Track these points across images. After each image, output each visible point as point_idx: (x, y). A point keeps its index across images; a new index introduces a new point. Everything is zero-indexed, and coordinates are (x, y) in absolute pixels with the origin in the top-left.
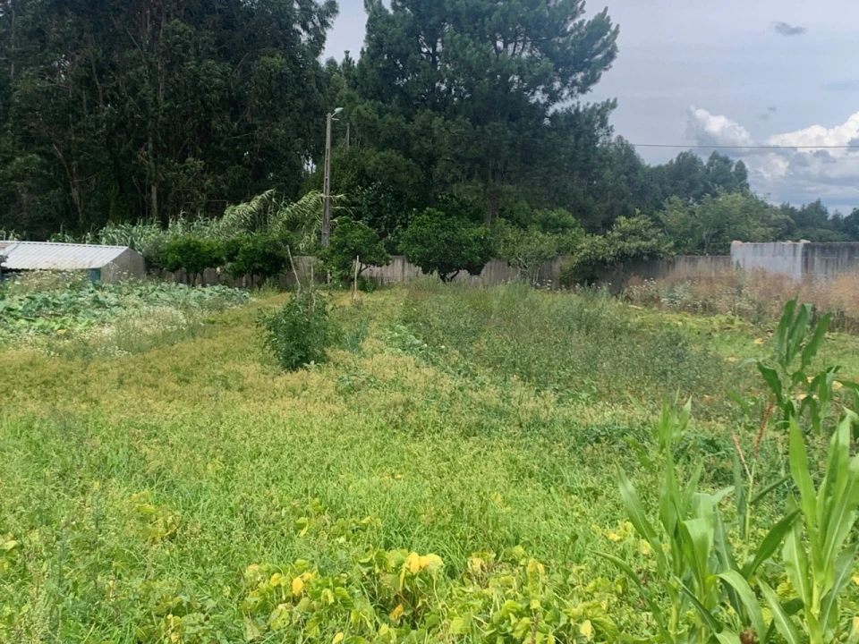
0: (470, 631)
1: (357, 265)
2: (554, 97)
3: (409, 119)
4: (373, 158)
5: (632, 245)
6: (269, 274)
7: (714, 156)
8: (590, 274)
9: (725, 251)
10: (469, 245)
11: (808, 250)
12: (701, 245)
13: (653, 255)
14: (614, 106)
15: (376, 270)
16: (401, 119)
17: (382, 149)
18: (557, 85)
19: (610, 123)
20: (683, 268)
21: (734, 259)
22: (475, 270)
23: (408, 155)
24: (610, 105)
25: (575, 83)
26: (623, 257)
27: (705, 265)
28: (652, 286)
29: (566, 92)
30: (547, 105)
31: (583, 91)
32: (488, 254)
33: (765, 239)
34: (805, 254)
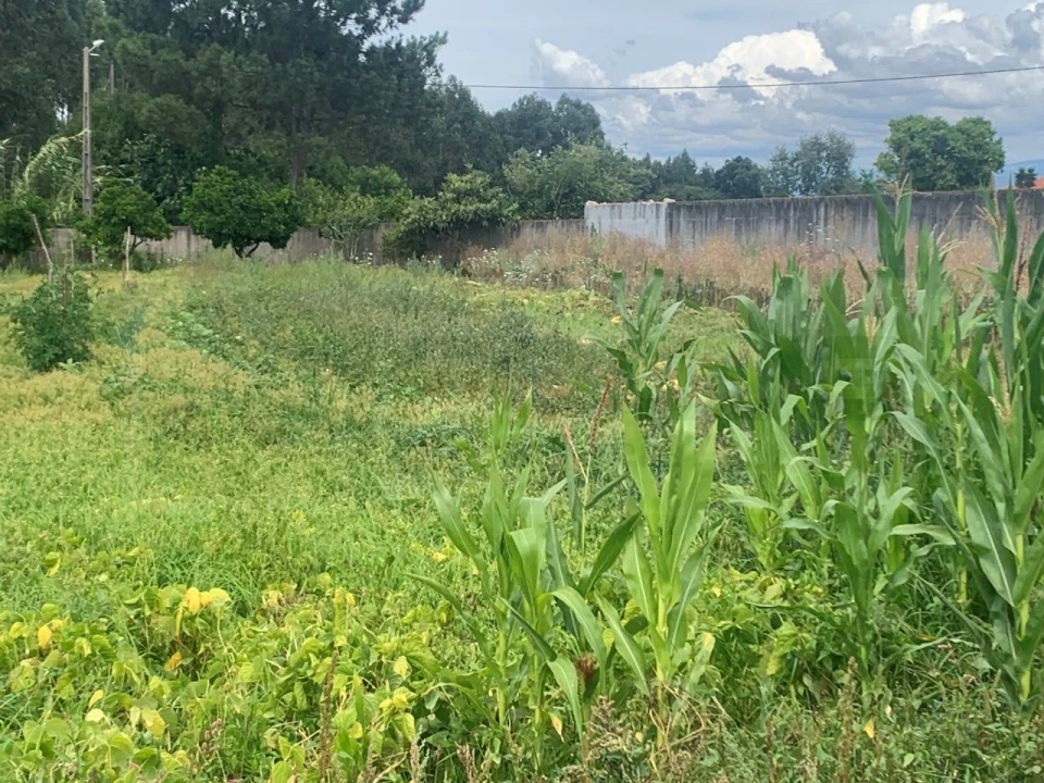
0: (263, 678)
1: (128, 239)
2: (370, 28)
3: (190, 55)
4: (146, 106)
5: (469, 207)
6: (16, 252)
7: (564, 100)
8: (419, 243)
9: (579, 213)
10: (270, 211)
11: (673, 210)
12: (550, 207)
13: (494, 220)
14: (443, 41)
15: (155, 244)
16: (179, 56)
17: (155, 93)
18: (373, 13)
19: (438, 62)
20: (529, 234)
21: (589, 223)
22: (278, 242)
23: (189, 101)
24: (439, 40)
25: (394, 11)
26: (458, 223)
27: (554, 229)
28: (492, 257)
29: (384, 21)
30: (361, 38)
31: (404, 20)
32: (295, 222)
33: (623, 198)
34: (670, 216)
